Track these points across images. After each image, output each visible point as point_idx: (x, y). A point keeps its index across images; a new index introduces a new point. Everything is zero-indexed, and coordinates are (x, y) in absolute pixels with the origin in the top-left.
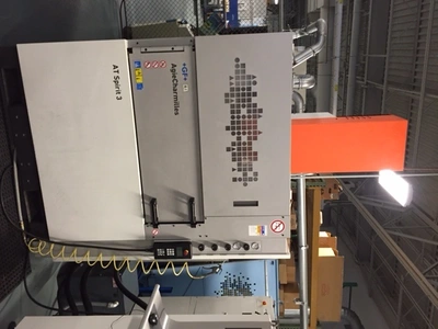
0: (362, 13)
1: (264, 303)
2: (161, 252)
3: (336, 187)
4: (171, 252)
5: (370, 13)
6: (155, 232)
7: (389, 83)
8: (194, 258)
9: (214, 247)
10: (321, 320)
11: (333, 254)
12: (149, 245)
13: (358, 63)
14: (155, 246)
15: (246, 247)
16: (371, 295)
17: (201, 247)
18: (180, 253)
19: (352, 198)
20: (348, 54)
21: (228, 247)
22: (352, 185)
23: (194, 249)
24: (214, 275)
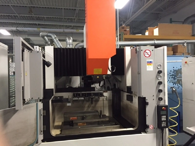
0: (45, 20)
1: (186, 63)
2: (164, 124)
3: (123, 28)
4: (164, 118)
5: (45, 16)
6: (151, 127)
7: (76, 7)
8: (167, 104)
9: (160, 91)
10: (191, 34)
11: (158, 28)
12: (159, 131)
13: (66, 22)
14: (160, 127)
15: (160, 72)
16: (175, 12)
17: (160, 99)
18: (164, 112)
19: (128, 22)
20: (63, 26)
21: (160, 83)
22: (122, 22)
23: (162, 103)
24: (177, 91)
